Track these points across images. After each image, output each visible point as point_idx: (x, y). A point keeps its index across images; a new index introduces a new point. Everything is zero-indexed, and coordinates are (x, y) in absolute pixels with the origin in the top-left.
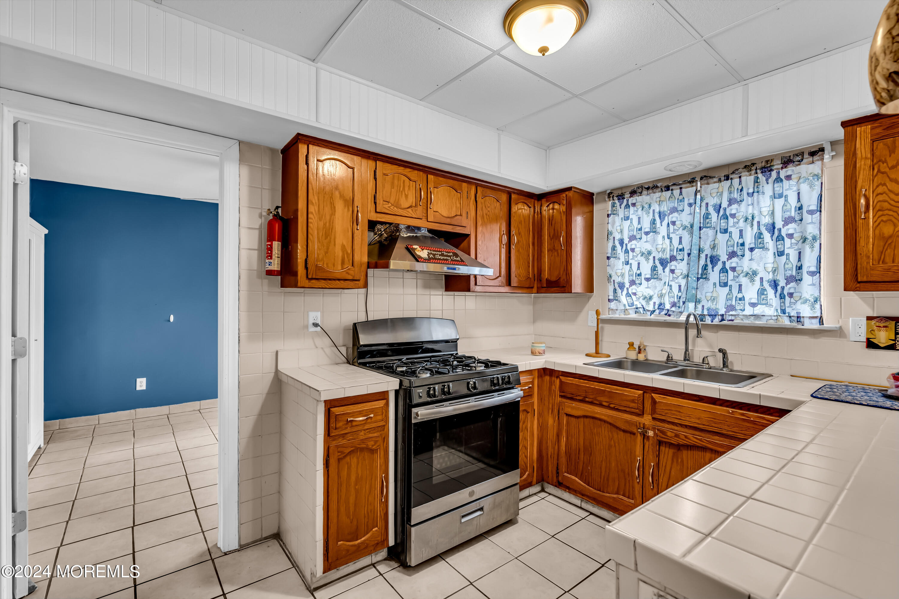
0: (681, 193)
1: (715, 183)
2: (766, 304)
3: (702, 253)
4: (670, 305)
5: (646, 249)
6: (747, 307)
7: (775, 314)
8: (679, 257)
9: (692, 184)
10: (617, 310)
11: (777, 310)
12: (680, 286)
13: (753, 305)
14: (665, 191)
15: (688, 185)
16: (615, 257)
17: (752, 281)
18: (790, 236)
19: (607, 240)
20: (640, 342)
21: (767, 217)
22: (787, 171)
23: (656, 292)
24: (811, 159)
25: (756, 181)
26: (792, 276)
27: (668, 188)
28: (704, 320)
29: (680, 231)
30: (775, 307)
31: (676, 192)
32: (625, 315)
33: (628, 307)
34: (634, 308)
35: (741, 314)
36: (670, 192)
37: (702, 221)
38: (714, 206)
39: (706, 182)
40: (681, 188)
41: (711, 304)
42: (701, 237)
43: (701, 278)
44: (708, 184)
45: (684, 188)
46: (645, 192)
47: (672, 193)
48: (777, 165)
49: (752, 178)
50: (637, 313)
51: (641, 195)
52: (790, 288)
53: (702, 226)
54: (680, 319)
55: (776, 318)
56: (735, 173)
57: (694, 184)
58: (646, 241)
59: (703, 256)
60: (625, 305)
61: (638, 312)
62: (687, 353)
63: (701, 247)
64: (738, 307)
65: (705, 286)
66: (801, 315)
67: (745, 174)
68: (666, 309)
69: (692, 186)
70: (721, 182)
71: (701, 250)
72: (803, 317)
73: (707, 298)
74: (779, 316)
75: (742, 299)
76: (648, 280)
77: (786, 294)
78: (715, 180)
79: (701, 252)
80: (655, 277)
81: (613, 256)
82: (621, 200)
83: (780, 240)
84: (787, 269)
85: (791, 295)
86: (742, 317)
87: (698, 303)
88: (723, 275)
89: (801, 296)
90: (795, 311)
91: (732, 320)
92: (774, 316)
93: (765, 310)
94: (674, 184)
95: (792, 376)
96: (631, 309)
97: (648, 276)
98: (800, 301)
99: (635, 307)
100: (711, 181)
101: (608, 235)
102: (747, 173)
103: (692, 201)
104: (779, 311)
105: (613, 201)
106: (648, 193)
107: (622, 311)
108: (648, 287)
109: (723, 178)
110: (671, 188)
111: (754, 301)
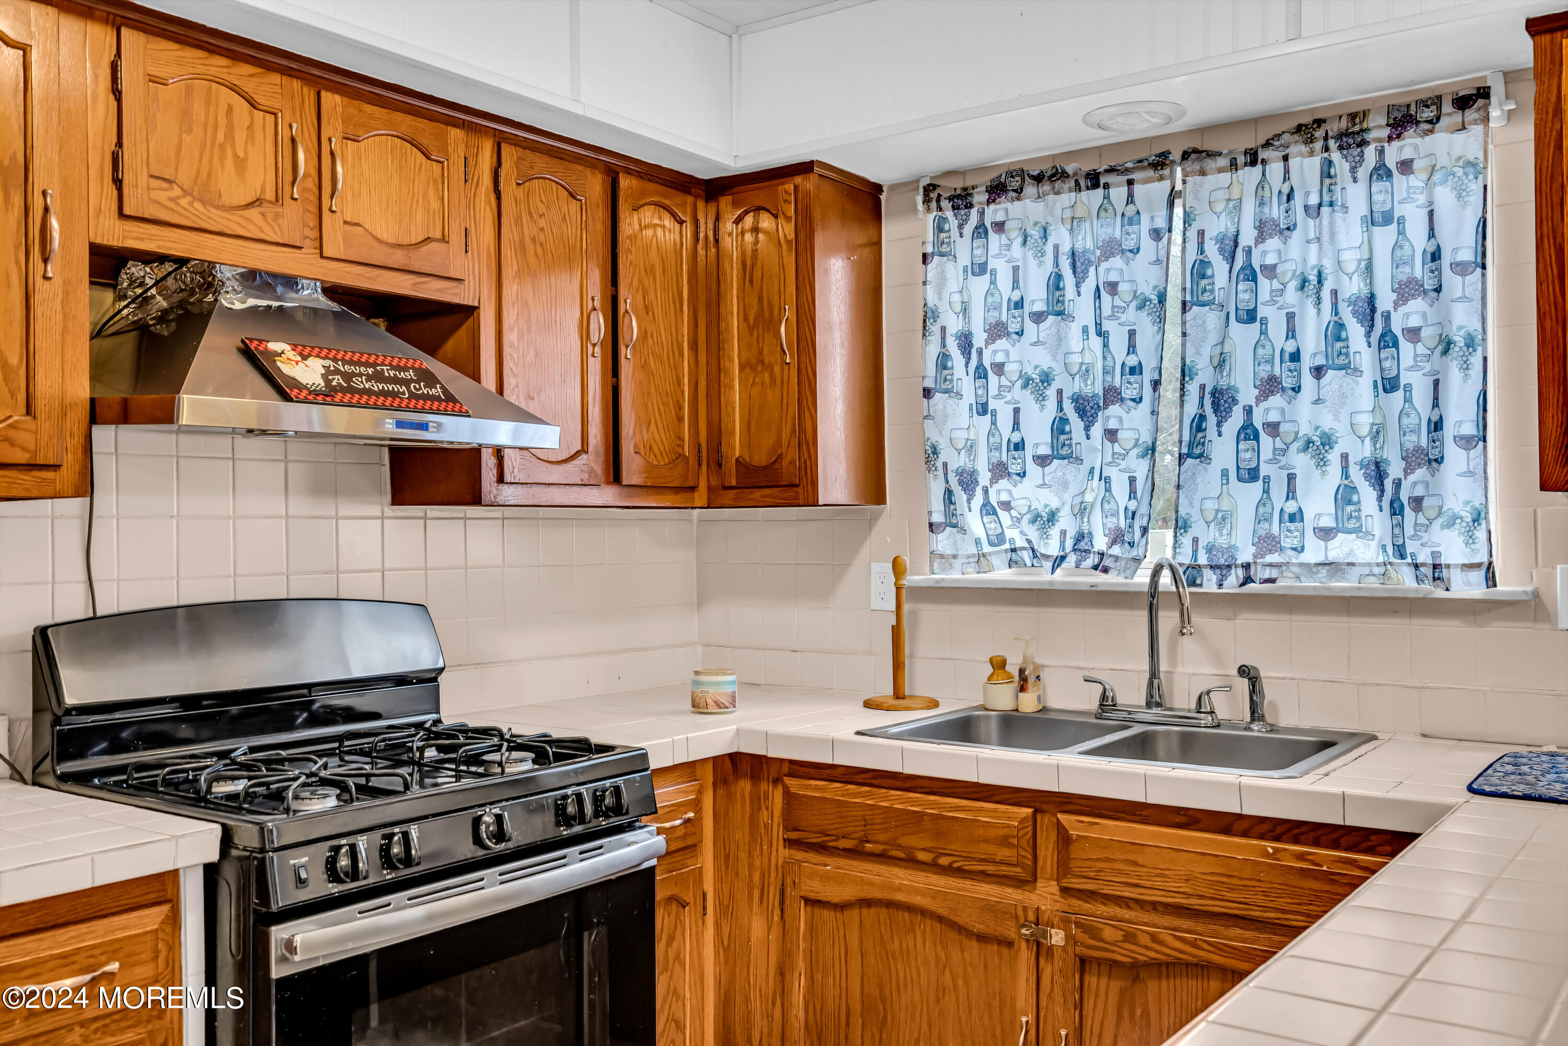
0: (1130, 199)
1: (1221, 170)
2: (1357, 531)
3: (1191, 379)
4: (1106, 539)
5: (1036, 367)
6: (1311, 541)
7: (1381, 560)
8: (1128, 392)
9: (1161, 172)
10: (955, 557)
11: (1384, 547)
12: (1132, 480)
13: (1325, 534)
14: (1088, 188)
15: (1150, 173)
16: (946, 391)
17: (1322, 463)
18: (1413, 334)
19: (924, 335)
20: (1025, 657)
21: (1355, 277)
22: (1402, 147)
23: (1067, 497)
24: (1458, 117)
25: (1327, 172)
26: (1418, 449)
27: (1094, 180)
28: (1198, 582)
29: (1131, 314)
30: (1381, 539)
31: (1118, 193)
32: (979, 572)
33: (987, 549)
34: (1006, 551)
35: (1294, 561)
36: (1100, 192)
37: (1188, 285)
38: (1221, 240)
39: (1197, 167)
40: (1130, 183)
41: (1217, 535)
42: (1188, 332)
43: (1189, 455)
44: (1203, 173)
45: (1138, 183)
46: (1030, 189)
47: (1107, 197)
48: (1378, 128)
49: (1316, 162)
50: (1014, 565)
51: (1018, 199)
52: (1415, 484)
53: (1188, 298)
54: (1137, 579)
55: (1381, 570)
56: (1272, 145)
57: (1166, 172)
58: (1035, 340)
59: (1193, 388)
60: (978, 542)
61: (1016, 563)
62: (1156, 682)
63: (1188, 361)
64: (1287, 543)
65: (1199, 480)
66: (1443, 561)
67: (1297, 149)
68: (1096, 549)
69: (1161, 178)
70: (1236, 170)
71: (1187, 372)
72: (1448, 566)
73: (1206, 514)
74: (1390, 563)
75: (1298, 517)
76: (1042, 461)
77: (1405, 502)
78: (1223, 162)
79: (1187, 379)
80: (1064, 452)
81: (943, 386)
82: (963, 212)
83: (1388, 347)
84: (1407, 430)
85: (1417, 503)
86: (1296, 570)
87: (1182, 531)
88: (1247, 447)
89: (1441, 507)
90: (1428, 550)
91: (1272, 581)
92: (1378, 565)
93: (1355, 547)
94: (1111, 170)
95: (1424, 736)
96: (999, 552)
97: (1044, 450)
98: (1440, 521)
99: (1007, 546)
100: (1210, 164)
101: (925, 321)
102: (1304, 149)
103: (1161, 223)
104: (1390, 549)
105: (940, 213)
106: (1041, 191)
107: (971, 560)
108: (1043, 485)
109: (1241, 160)
110: (1103, 180)
111: (1327, 522)
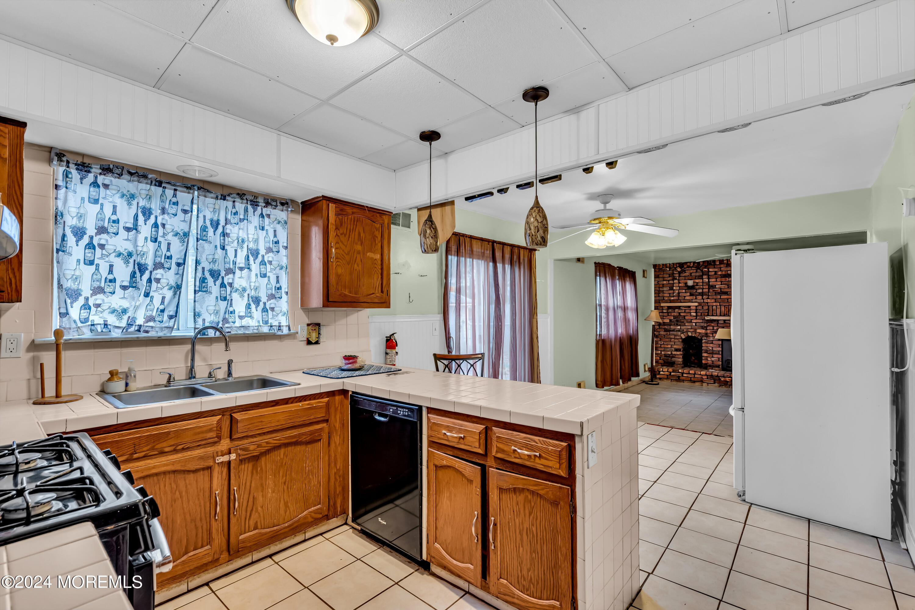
0: (175, 195)
1: (212, 198)
2: (250, 317)
3: (199, 265)
4: (144, 320)
5: (126, 249)
6: (237, 320)
7: (257, 325)
8: (166, 265)
9: (189, 191)
10: (70, 328)
11: (259, 322)
12: (163, 298)
13: (241, 317)
14: (155, 185)
15: (185, 189)
16: (63, 251)
17: (242, 296)
18: (270, 262)
19: (56, 223)
21: (251, 242)
22: (267, 210)
23: (133, 303)
24: (282, 207)
25: (246, 210)
26: (272, 294)
27: (159, 184)
28: (206, 334)
29: (170, 237)
30: (257, 319)
31: (169, 192)
32: (79, 335)
33: (80, 324)
34: (89, 325)
35: (233, 326)
36: (161, 189)
37: (199, 233)
38: (211, 221)
39: (203, 193)
40: (175, 190)
41: (215, 318)
42: (198, 248)
43: (199, 291)
44: (205, 196)
45: (179, 191)
46: (126, 176)
47: (164, 192)
49: (244, 206)
50: (93, 332)
51: (118, 178)
52: (271, 304)
53: (199, 237)
54: (173, 334)
55: (257, 328)
56: (230, 196)
57: (191, 191)
58: (126, 238)
59: (200, 268)
60: (75, 321)
61: (93, 330)
62: (193, 370)
63: (198, 258)
64: (230, 320)
65: (206, 299)
66: (282, 325)
67: (238, 200)
68: (137, 324)
69: (189, 193)
70: (217, 199)
71: (198, 262)
72: (283, 326)
73: (209, 311)
74: (260, 326)
75: (233, 312)
76: (124, 288)
77: (268, 309)
78: (212, 195)
79: (198, 264)
80: (134, 285)
81: (63, 249)
82: (83, 173)
83: (263, 265)
85: (272, 309)
86: (235, 329)
87: (198, 317)
88: (222, 290)
89: (281, 310)
90: (278, 322)
91: (230, 332)
92: (256, 326)
93: (249, 322)
94: (169, 183)
96: (86, 326)
97: (126, 284)
98: (281, 314)
99: (90, 323)
100: (208, 194)
101: (56, 217)
102: (241, 201)
103: (187, 208)
104: (261, 322)
105: (67, 169)
106: (132, 179)
107: (75, 330)
108: (124, 298)
109: (219, 197)
110: (163, 185)
111: (243, 314)
